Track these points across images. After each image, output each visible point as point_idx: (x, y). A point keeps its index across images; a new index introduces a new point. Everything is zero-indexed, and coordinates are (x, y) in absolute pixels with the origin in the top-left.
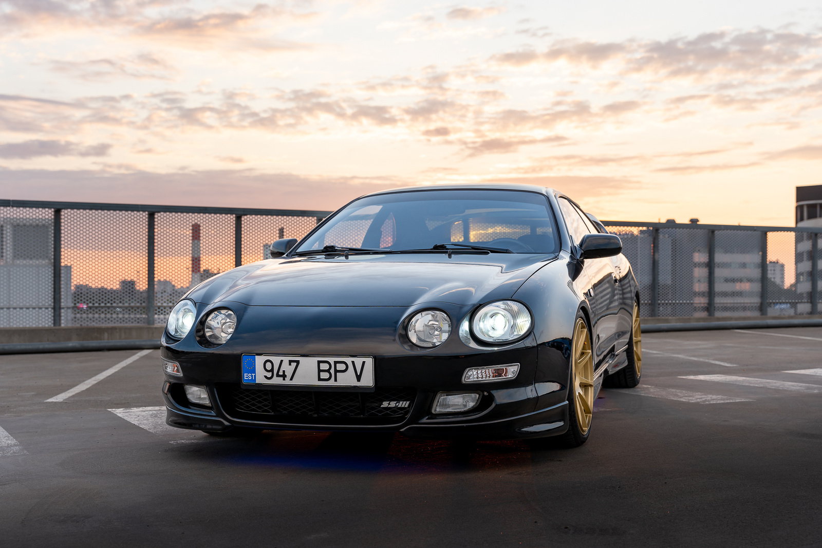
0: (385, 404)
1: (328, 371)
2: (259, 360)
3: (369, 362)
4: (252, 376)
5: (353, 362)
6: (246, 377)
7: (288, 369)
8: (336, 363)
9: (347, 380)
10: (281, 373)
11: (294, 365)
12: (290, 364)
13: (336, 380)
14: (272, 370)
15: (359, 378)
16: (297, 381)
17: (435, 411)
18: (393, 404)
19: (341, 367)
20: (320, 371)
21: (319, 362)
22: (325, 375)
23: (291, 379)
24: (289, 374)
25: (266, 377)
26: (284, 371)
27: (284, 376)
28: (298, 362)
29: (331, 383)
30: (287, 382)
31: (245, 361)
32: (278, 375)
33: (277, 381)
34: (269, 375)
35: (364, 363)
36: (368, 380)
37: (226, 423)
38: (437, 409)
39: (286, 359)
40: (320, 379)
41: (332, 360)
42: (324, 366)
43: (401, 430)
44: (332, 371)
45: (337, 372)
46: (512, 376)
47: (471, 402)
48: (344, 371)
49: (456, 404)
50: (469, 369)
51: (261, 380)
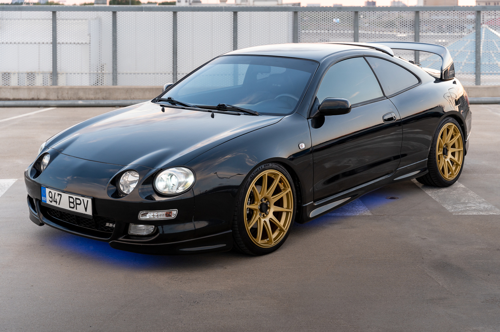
0: (107, 224)
1: (73, 203)
2: (48, 190)
3: (90, 201)
4: (45, 199)
5: (83, 200)
6: (43, 198)
7: (58, 198)
8: (76, 199)
9: (80, 209)
10: (55, 200)
12: (58, 196)
13: (76, 209)
14: (52, 197)
15: (86, 209)
16: (61, 206)
17: (129, 232)
19: (78, 202)
20: (70, 202)
21: (69, 197)
22: (72, 205)
23: (59, 204)
24: (58, 201)
25: (50, 200)
26: (56, 199)
27: (56, 202)
28: (61, 195)
29: (74, 210)
30: (57, 205)
31: (43, 189)
32: (54, 201)
33: (53, 204)
36: (89, 212)
37: (41, 222)
38: (132, 232)
39: (57, 192)
40: (70, 207)
41: (74, 197)
42: (71, 200)
43: (110, 242)
44: (75, 203)
45: (77, 204)
46: (173, 216)
47: (151, 228)
48: (80, 204)
49: (143, 230)
50: (141, 211)
51: (48, 202)
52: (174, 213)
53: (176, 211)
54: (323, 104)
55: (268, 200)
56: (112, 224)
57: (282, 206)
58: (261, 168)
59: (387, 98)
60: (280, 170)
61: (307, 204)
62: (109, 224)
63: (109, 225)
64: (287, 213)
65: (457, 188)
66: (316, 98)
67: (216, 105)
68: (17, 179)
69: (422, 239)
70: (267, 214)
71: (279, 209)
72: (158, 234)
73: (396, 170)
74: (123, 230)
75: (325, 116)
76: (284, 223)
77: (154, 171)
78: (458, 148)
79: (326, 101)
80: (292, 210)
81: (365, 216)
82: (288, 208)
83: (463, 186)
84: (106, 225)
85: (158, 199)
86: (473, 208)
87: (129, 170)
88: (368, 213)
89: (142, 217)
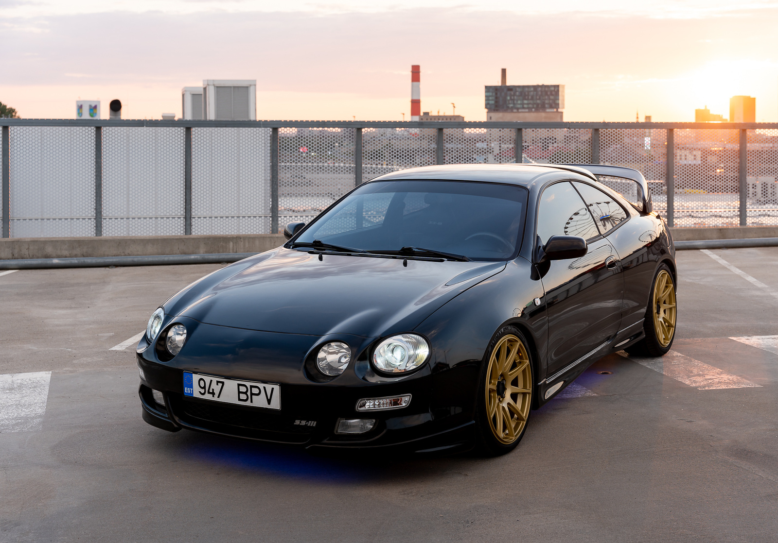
0: (297, 422)
1: (246, 393)
2: (196, 378)
3: (277, 388)
4: (190, 390)
5: (264, 388)
6: (187, 390)
7: (216, 388)
8: (251, 387)
9: (260, 402)
10: (211, 391)
11: (220, 385)
12: (217, 384)
13: (252, 402)
14: (204, 388)
15: (269, 401)
16: (222, 399)
17: (337, 432)
18: (303, 423)
19: (255, 391)
20: (239, 392)
21: (239, 385)
22: (243, 397)
23: (219, 397)
24: (217, 392)
25: (200, 392)
26: (213, 389)
27: (213, 394)
28: (223, 383)
29: (248, 403)
30: (215, 399)
31: (186, 377)
32: (209, 393)
33: (208, 397)
34: (203, 391)
35: (273, 389)
36: (276, 404)
37: (176, 426)
38: (340, 431)
39: (215, 380)
40: (240, 400)
41: (248, 384)
42: (243, 389)
43: (307, 448)
44: (249, 393)
45: (252, 394)
46: (404, 405)
47: (369, 425)
48: (258, 394)
49: (355, 426)
50: (360, 400)
51: (196, 394)
52: (405, 400)
53: (409, 397)
54: (551, 244)
55: (504, 377)
56: (305, 421)
57: (517, 386)
58: (500, 332)
59: (604, 237)
60: (519, 335)
61: (542, 382)
62: (300, 421)
63: (300, 422)
64: (524, 394)
65: (674, 357)
66: (538, 237)
67: (400, 249)
68: (51, 372)
69: (687, 422)
70: (503, 397)
71: (516, 389)
72: (385, 432)
73: (616, 335)
74: (327, 427)
75: (551, 261)
76: (523, 407)
77: (369, 340)
78: (669, 304)
79: (553, 240)
80: (530, 391)
81: (590, 397)
82: (525, 387)
83: (679, 354)
84: (295, 424)
85: (375, 380)
86: (717, 380)
87: (327, 342)
88: (589, 393)
89: (361, 407)
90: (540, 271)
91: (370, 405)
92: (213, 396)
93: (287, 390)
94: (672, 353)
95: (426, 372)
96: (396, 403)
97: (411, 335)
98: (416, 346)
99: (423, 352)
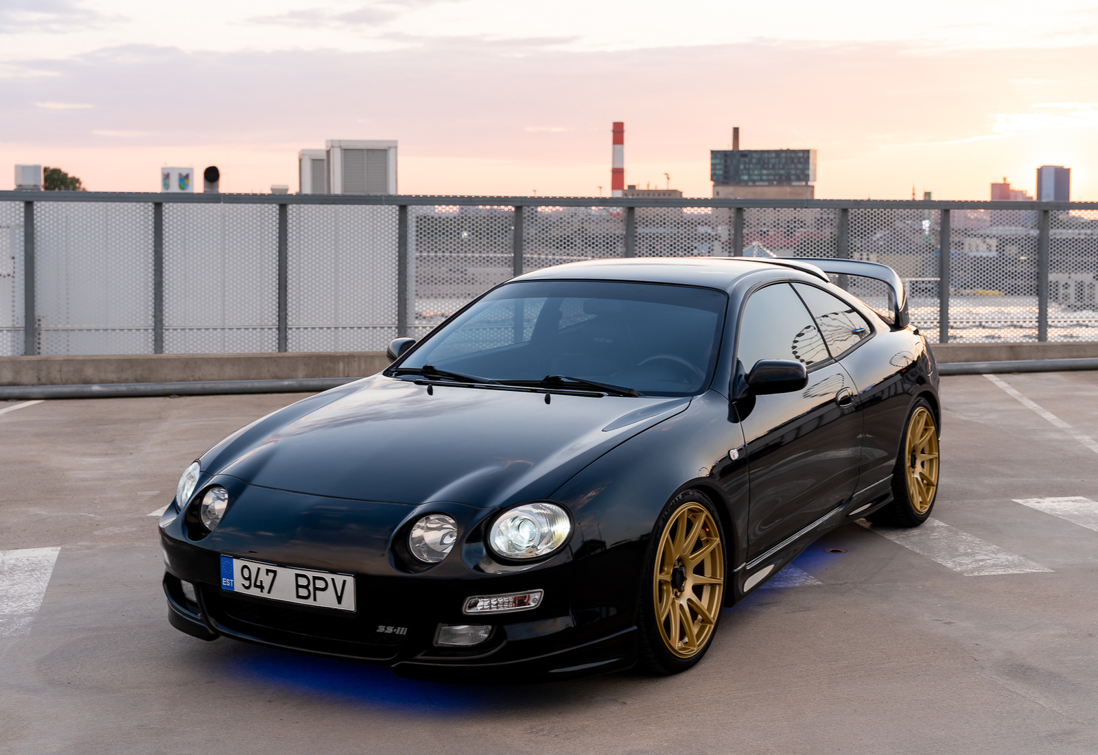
0: (381, 629)
1: (306, 587)
2: (237, 564)
3: (350, 581)
4: (230, 582)
5: (333, 580)
6: (225, 582)
7: (266, 579)
8: (315, 578)
9: (326, 600)
10: (258, 584)
11: (271, 575)
12: (267, 574)
13: (315, 600)
14: (249, 579)
15: (339, 599)
16: (274, 596)
17: (437, 643)
18: (390, 630)
19: (320, 584)
20: (298, 586)
21: (297, 576)
22: (303, 592)
23: (269, 592)
24: (266, 585)
25: (243, 585)
26: (261, 581)
27: (261, 587)
28: (275, 572)
29: (310, 602)
30: (265, 595)
31: (224, 562)
32: (256, 586)
33: (254, 592)
34: (247, 583)
35: (345, 581)
36: (349, 604)
37: (211, 632)
38: (441, 641)
39: (264, 567)
40: (298, 597)
41: (310, 574)
42: (303, 581)
43: (393, 666)
44: (311, 588)
45: (316, 589)
46: (533, 604)
47: (483, 633)
48: (324, 589)
49: (464, 635)
50: (469, 598)
51: (239, 588)
52: (535, 598)
53: (540, 593)
54: (756, 372)
55: (683, 563)
56: (393, 628)
57: (702, 574)
58: (677, 499)
59: (835, 362)
60: (705, 503)
61: (740, 568)
62: (384, 627)
63: (386, 629)
64: (713, 586)
65: (934, 527)
66: (739, 362)
67: (541, 378)
68: (60, 548)
69: (945, 623)
70: (681, 591)
71: (700, 579)
72: (504, 644)
73: (851, 498)
74: (422, 638)
75: (757, 396)
76: (710, 605)
77: (485, 512)
78: (929, 454)
79: (759, 366)
80: (721, 581)
81: (812, 587)
82: (714, 576)
83: (942, 524)
84: (378, 631)
85: (493, 569)
86: (991, 562)
87: (425, 515)
88: (812, 581)
89: (470, 607)
90: (740, 410)
91: (484, 605)
92: (262, 591)
93: (364, 583)
94: (932, 522)
95: (564, 559)
96: (521, 602)
97: (545, 504)
98: (552, 519)
99: (563, 528)
